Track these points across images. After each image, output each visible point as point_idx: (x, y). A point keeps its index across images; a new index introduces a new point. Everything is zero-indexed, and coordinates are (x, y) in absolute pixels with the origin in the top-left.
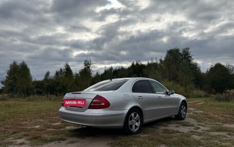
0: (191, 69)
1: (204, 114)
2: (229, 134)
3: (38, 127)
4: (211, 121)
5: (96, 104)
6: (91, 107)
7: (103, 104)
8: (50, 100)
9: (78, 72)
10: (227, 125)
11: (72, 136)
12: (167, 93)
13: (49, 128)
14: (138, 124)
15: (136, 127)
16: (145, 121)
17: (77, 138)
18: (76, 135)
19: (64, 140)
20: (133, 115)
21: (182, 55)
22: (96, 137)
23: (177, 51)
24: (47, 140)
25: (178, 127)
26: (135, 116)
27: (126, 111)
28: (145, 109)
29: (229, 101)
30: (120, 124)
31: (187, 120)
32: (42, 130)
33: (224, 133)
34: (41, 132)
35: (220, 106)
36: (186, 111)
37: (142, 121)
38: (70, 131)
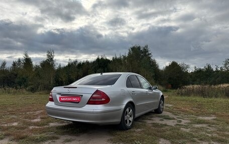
0: (151, 66)
1: (176, 108)
2: (209, 126)
3: (15, 124)
4: (185, 114)
5: (96, 99)
6: (90, 102)
7: (103, 100)
8: (9, 93)
9: (39, 64)
10: (201, 118)
11: (63, 134)
12: (150, 88)
13: (30, 125)
14: (131, 119)
15: (130, 121)
16: (137, 115)
17: (70, 135)
18: (67, 132)
19: (57, 138)
20: (128, 110)
21: (143, 52)
22: (91, 133)
23: (139, 48)
24: (37, 139)
25: (163, 120)
26: (130, 111)
27: (124, 106)
28: (137, 104)
29: (189, 96)
30: (118, 120)
31: (164, 113)
32: (23, 128)
33: (204, 125)
34: (23, 131)
35: (183, 100)
36: (163, 105)
37: (134, 116)
38: (58, 128)
